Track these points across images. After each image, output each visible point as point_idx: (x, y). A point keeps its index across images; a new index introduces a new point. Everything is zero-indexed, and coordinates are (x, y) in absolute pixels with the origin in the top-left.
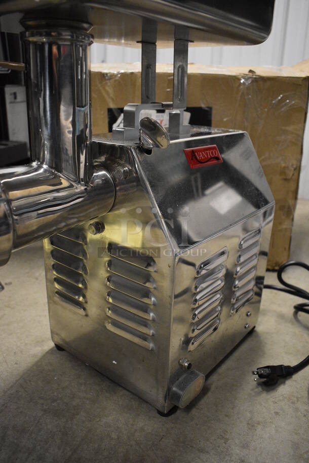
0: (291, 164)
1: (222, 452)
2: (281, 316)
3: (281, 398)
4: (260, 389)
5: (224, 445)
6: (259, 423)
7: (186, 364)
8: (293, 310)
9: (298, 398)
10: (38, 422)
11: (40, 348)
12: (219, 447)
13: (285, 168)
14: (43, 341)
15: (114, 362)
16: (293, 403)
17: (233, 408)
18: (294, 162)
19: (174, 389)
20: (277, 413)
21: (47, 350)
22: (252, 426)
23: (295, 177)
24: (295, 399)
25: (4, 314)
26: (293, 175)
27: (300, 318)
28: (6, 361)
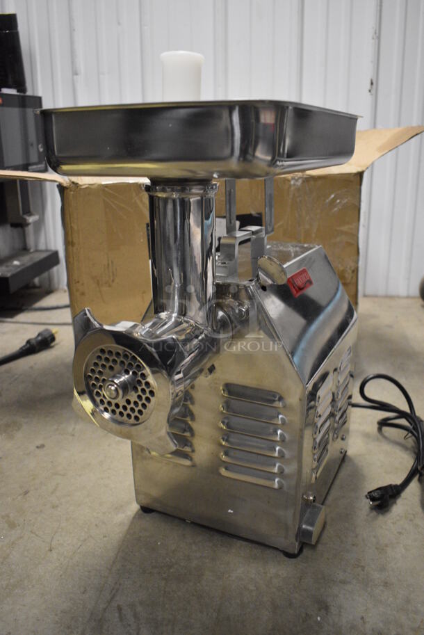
0: (348, 267)
1: (363, 579)
2: (367, 436)
3: (398, 518)
4: (374, 513)
5: (362, 572)
6: (386, 546)
7: (311, 498)
8: (376, 426)
9: (414, 515)
10: (165, 592)
11: (123, 515)
12: (358, 575)
13: (343, 271)
14: (122, 506)
15: (230, 511)
16: (411, 520)
17: (356, 537)
18: (352, 264)
19: (304, 526)
20: (400, 533)
21: (132, 516)
22: (381, 549)
23: (354, 281)
24: (412, 516)
25: (58, 484)
26: (352, 277)
27: (386, 434)
28: (91, 536)
